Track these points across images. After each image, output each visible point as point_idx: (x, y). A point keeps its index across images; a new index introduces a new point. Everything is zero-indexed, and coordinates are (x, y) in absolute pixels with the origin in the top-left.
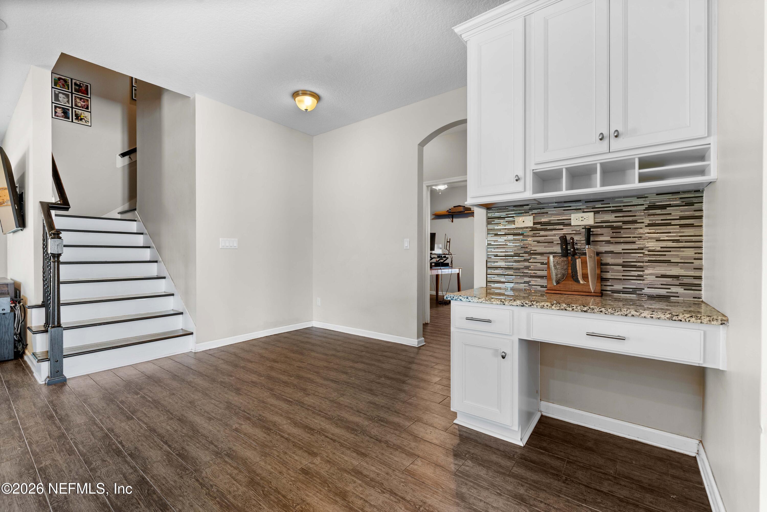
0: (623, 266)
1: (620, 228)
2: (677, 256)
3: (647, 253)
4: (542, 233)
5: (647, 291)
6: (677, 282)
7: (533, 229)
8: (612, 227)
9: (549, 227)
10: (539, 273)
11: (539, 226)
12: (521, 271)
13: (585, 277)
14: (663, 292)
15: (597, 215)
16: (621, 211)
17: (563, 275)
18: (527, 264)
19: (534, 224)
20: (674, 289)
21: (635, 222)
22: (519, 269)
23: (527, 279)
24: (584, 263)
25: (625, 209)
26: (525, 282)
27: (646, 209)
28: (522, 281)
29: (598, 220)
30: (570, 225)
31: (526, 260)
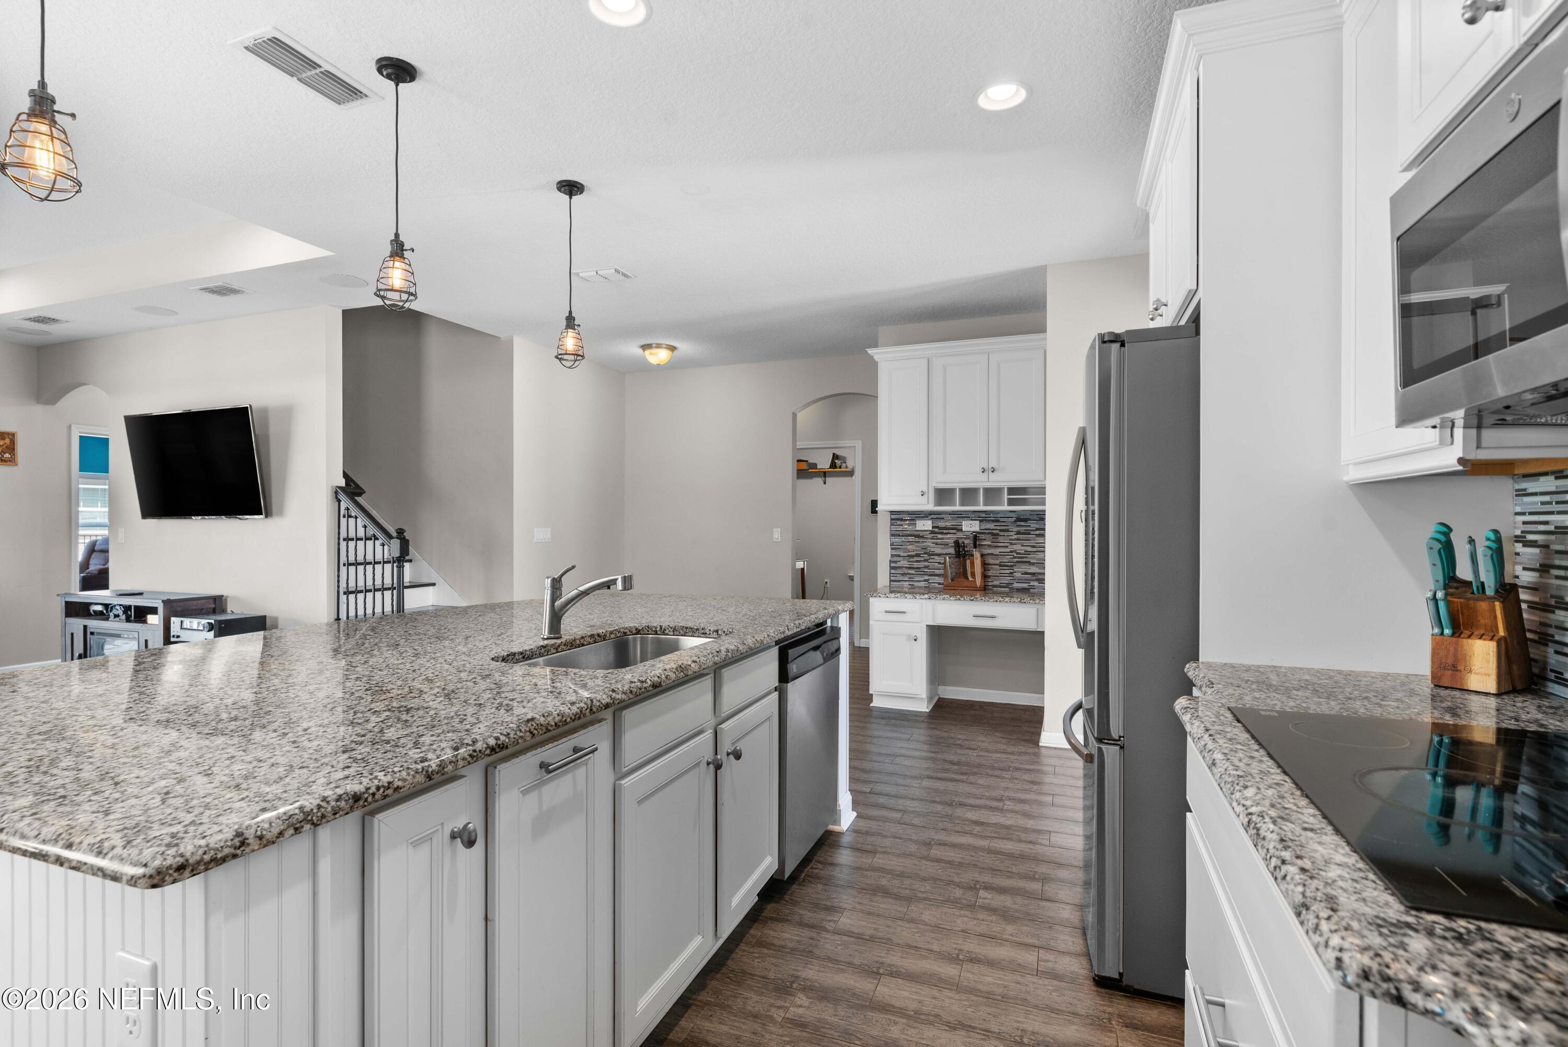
0: (1000, 566)
1: (997, 535)
2: (1034, 558)
3: (1015, 555)
4: (940, 536)
5: (1016, 585)
6: (1034, 578)
7: (932, 532)
8: (993, 534)
9: (945, 531)
10: (937, 572)
11: (936, 530)
12: (922, 570)
13: (973, 575)
14: (1025, 585)
15: (982, 523)
16: (998, 521)
17: (957, 574)
18: (926, 564)
19: (933, 527)
20: (1032, 583)
21: (1007, 531)
22: (919, 568)
23: (926, 577)
24: (972, 564)
25: (1002, 520)
26: (925, 581)
27: (1015, 521)
28: (922, 579)
29: (983, 527)
30: (961, 530)
31: (926, 560)
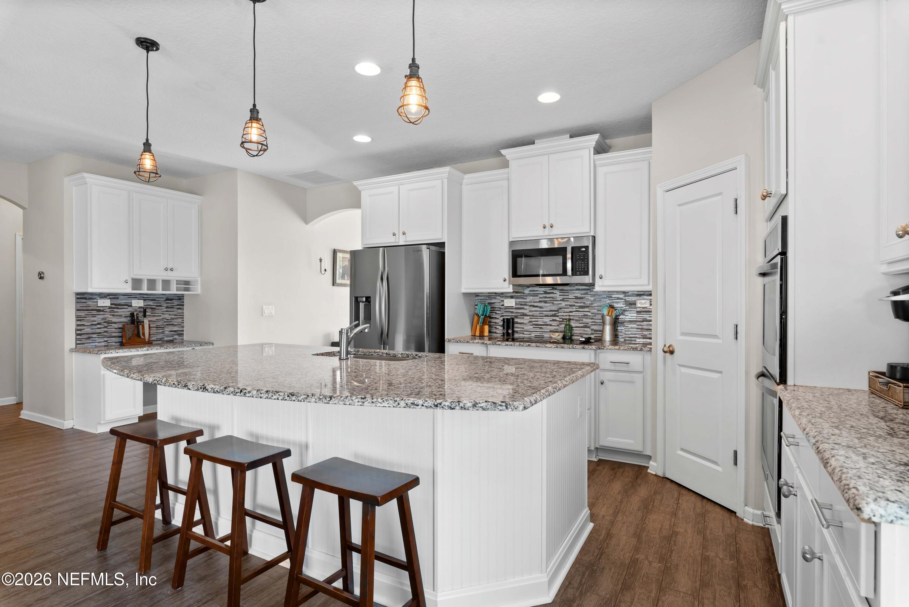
0: (156, 328)
1: (155, 308)
2: (175, 322)
3: (165, 321)
4: (115, 310)
5: (166, 339)
6: (176, 333)
7: (110, 308)
8: (152, 308)
9: (120, 307)
10: (114, 334)
11: (113, 306)
12: (102, 334)
13: (144, 334)
14: (171, 338)
15: (145, 302)
16: (155, 300)
17: (133, 334)
18: (106, 329)
19: (111, 304)
20: (175, 337)
21: (161, 306)
22: (100, 333)
23: (106, 339)
24: (143, 327)
25: (157, 299)
26: (105, 341)
27: (165, 300)
28: (103, 341)
29: (146, 304)
30: (131, 306)
31: (105, 327)
